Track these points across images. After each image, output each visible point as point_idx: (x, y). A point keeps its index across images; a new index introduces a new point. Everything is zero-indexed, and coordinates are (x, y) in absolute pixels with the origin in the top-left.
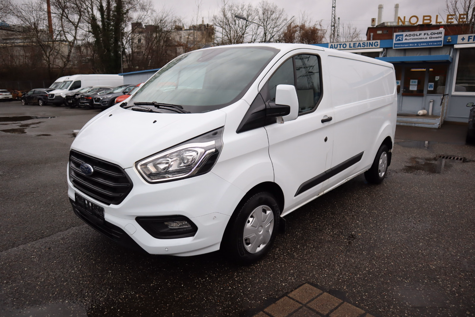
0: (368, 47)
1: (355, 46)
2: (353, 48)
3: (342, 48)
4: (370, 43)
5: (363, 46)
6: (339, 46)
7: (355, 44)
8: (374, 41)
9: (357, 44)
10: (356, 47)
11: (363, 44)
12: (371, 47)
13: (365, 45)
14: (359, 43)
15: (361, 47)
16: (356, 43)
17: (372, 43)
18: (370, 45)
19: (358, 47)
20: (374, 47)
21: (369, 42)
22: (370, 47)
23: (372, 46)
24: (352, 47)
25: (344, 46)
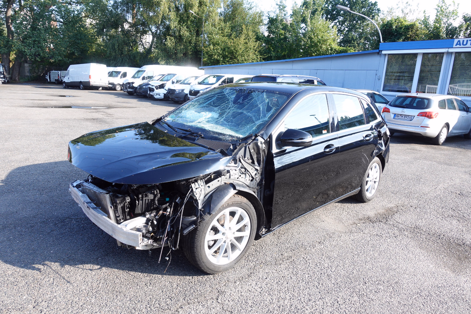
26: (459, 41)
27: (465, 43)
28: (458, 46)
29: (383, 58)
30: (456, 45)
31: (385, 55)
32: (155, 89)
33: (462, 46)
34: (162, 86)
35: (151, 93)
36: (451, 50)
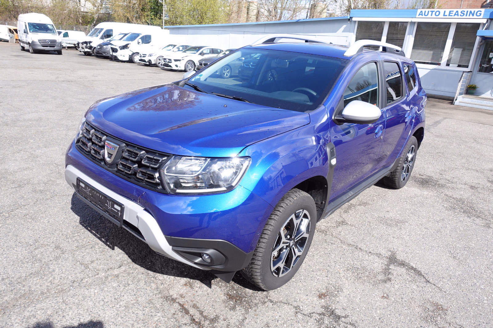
0: (468, 17)
1: (451, 14)
2: (448, 17)
3: (434, 16)
4: (471, 12)
5: (461, 15)
6: (430, 13)
7: (451, 12)
8: (476, 10)
9: (454, 13)
10: (452, 16)
11: (461, 12)
12: (471, 16)
13: (464, 14)
14: (457, 12)
15: (458, 16)
16: (453, 11)
17: (474, 11)
18: (471, 14)
19: (454, 16)
20: (475, 16)
21: (469, 10)
22: (469, 17)
23: (473, 15)
24: (446, 16)
25: (437, 13)
26: (422, 12)
27: (426, 14)
28: (421, 16)
29: (353, 24)
30: (419, 15)
31: (355, 22)
32: (119, 49)
33: (424, 16)
34: (125, 47)
35: (114, 54)
36: (414, 20)
